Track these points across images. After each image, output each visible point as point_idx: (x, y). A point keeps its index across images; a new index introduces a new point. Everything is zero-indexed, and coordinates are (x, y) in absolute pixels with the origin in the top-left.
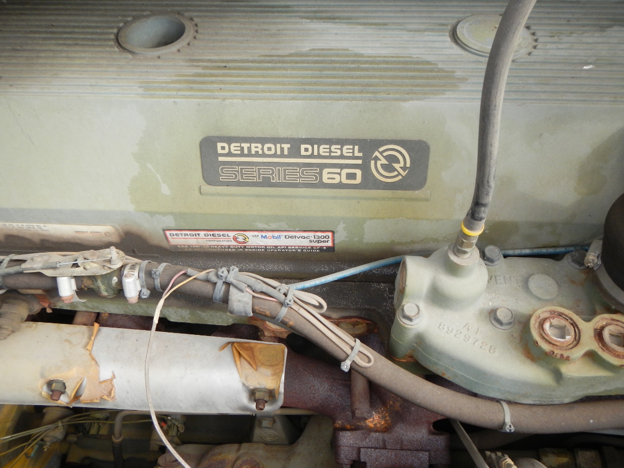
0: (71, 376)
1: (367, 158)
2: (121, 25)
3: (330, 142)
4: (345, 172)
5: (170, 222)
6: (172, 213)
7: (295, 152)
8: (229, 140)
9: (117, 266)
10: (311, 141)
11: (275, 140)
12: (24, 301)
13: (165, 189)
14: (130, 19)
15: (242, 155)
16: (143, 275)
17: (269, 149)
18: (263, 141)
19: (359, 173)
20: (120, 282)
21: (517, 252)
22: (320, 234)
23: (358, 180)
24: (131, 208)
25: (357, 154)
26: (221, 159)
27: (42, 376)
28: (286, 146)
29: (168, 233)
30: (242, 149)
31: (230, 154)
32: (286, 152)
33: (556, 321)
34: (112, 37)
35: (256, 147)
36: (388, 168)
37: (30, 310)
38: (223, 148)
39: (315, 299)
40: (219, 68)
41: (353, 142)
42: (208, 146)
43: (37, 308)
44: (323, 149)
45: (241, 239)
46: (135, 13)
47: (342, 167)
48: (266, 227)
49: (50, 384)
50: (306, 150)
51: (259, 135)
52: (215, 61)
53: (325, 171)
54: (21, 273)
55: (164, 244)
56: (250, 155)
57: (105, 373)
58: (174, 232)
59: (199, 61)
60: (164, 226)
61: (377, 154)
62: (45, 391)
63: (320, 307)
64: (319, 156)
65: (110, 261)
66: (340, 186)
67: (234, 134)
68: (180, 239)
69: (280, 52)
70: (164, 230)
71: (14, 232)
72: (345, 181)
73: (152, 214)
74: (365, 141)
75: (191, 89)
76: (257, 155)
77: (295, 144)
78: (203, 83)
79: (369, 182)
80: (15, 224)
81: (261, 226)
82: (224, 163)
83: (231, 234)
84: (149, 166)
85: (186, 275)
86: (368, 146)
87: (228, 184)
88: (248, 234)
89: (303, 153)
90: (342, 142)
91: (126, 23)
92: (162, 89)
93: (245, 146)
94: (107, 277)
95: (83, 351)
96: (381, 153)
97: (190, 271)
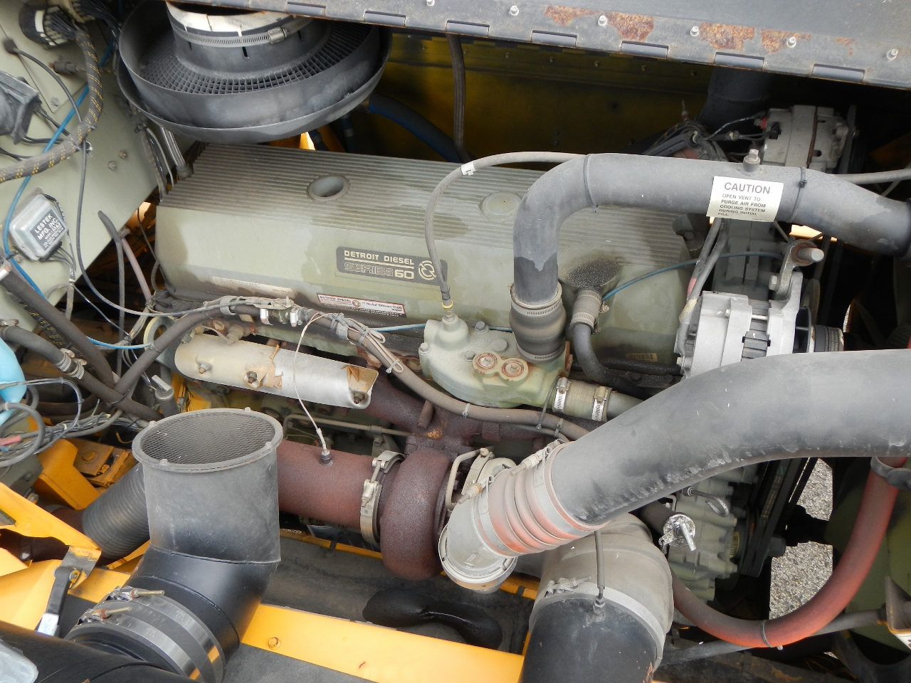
0: (261, 371)
1: (416, 266)
2: (312, 181)
3: (398, 256)
4: (406, 272)
5: (320, 289)
6: (321, 285)
7: (381, 259)
8: (350, 250)
9: (289, 306)
10: (389, 255)
11: (372, 252)
12: (242, 326)
13: (318, 272)
14: (317, 177)
15: (356, 258)
16: (300, 313)
17: (369, 256)
18: (366, 252)
19: (413, 273)
20: (289, 316)
21: (502, 329)
22: (397, 305)
23: (412, 277)
24: (301, 279)
25: (411, 264)
26: (346, 259)
27: (246, 369)
28: (377, 256)
29: (319, 296)
30: (356, 255)
31: (350, 257)
32: (377, 259)
33: (488, 358)
34: (306, 188)
35: (363, 255)
36: (427, 272)
37: (244, 333)
38: (347, 253)
39: (380, 336)
40: (353, 212)
41: (409, 257)
42: (340, 251)
43: (248, 333)
44: (395, 259)
45: (356, 304)
46: (321, 174)
47: (404, 269)
48: (368, 298)
49: (249, 373)
50: (387, 259)
51: (364, 249)
52: (352, 208)
53: (396, 271)
54: (244, 305)
55: (317, 302)
56: (360, 258)
57: (278, 373)
58: (323, 296)
59: (344, 206)
60: (318, 291)
61: (421, 264)
62: (246, 378)
63: (382, 340)
64: (393, 263)
65: (285, 304)
66: (403, 279)
67: (354, 247)
68: (325, 300)
69: (386, 206)
70: (317, 294)
71: (243, 287)
72: (406, 277)
73: (311, 284)
74: (415, 257)
75: (335, 223)
76: (363, 259)
77: (382, 255)
78: (342, 219)
79: (418, 279)
80: (244, 282)
81: (365, 297)
82: (347, 261)
83: (352, 300)
84: (312, 259)
85: (319, 315)
86: (417, 260)
87: (348, 272)
88: (360, 301)
89: (385, 260)
90: (404, 257)
91: (315, 180)
92: (322, 221)
93: (358, 253)
94: (283, 311)
95: (269, 359)
96: (423, 264)
97: (321, 313)
